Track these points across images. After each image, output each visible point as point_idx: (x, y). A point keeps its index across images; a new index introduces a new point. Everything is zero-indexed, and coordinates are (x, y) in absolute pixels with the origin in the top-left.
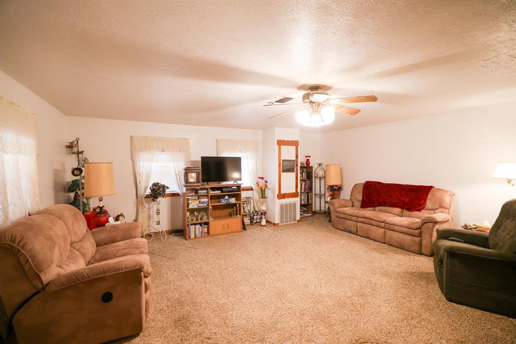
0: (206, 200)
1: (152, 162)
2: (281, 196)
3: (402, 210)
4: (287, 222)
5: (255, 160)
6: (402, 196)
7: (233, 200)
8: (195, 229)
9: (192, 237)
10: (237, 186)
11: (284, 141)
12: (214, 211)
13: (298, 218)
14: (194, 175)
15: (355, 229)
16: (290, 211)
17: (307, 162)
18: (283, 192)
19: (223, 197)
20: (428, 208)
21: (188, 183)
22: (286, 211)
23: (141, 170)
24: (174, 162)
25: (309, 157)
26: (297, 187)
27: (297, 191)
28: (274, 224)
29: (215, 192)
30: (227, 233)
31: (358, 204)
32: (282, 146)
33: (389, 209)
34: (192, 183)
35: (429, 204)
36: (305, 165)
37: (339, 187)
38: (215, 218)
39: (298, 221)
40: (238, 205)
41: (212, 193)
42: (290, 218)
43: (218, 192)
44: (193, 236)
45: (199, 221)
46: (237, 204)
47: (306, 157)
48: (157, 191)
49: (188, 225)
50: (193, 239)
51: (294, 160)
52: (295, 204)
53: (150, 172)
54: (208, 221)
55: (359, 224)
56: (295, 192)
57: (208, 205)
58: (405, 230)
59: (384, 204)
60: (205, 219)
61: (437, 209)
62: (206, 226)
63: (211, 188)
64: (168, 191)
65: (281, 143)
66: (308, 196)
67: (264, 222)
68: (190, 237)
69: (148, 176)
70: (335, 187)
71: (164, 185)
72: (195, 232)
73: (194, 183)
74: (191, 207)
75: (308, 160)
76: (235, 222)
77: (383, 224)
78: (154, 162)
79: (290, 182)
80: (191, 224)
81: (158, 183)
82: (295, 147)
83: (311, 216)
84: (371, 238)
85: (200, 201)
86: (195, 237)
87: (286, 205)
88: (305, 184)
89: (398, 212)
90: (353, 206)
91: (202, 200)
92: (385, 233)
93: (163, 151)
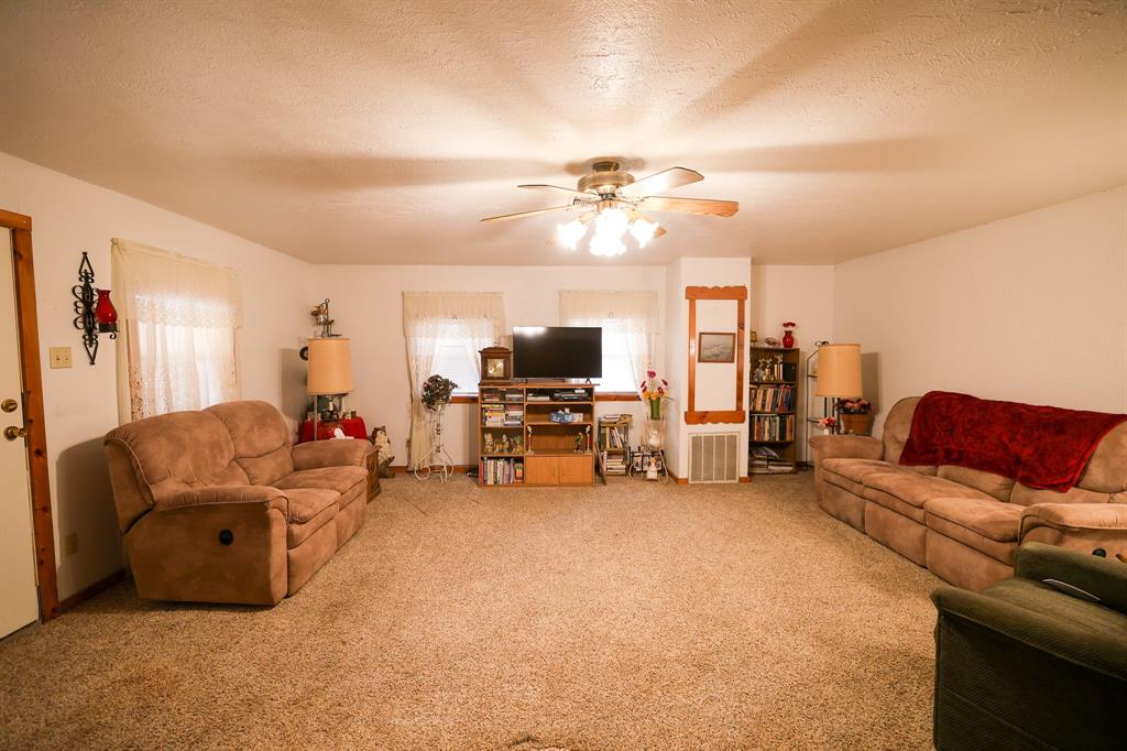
0: (519, 413)
1: (434, 337)
2: (694, 417)
3: (1008, 481)
4: (709, 481)
5: (644, 336)
6: (1011, 441)
7: (578, 418)
8: (495, 468)
9: (489, 483)
10: (586, 389)
11: (704, 289)
12: (535, 438)
13: (743, 471)
14: (500, 364)
15: (859, 516)
16: (720, 454)
17: (784, 339)
18: (699, 408)
19: (555, 409)
20: (1091, 485)
21: (487, 378)
22: (709, 452)
23: (419, 352)
24: (474, 338)
25: (793, 325)
26: (739, 398)
27: (739, 407)
28: (677, 480)
29: (540, 398)
30: (560, 485)
31: (895, 452)
32: (698, 302)
33: (971, 473)
34: (492, 378)
35: (1096, 472)
36: (782, 347)
37: (863, 406)
38: (538, 451)
39: (741, 480)
40: (588, 429)
41: (531, 398)
42: (720, 470)
43: (545, 399)
44: (490, 481)
45: (506, 454)
46: (586, 426)
47: (786, 325)
48: (437, 392)
49: (482, 459)
50: (490, 486)
51: (734, 334)
52: (733, 440)
53: (432, 357)
54: (521, 455)
55: (869, 506)
56: (734, 409)
57: (522, 423)
58: (972, 537)
59: (960, 460)
60: (517, 452)
61: (1122, 491)
62: (521, 465)
63: (529, 391)
64: (455, 393)
65: (694, 294)
66: (783, 423)
67: (652, 473)
68: (485, 481)
69: (429, 362)
70: (849, 404)
71: (447, 381)
72: (495, 473)
73: (499, 378)
74: (490, 423)
75: (788, 334)
76: (581, 463)
77: (919, 514)
78: (439, 339)
79: (720, 387)
80: (490, 458)
81: (438, 376)
82: (736, 301)
83: (791, 473)
84: (893, 546)
85: (507, 415)
86: (495, 483)
87: (708, 439)
88: (775, 394)
89: (995, 486)
90: (883, 459)
91: (512, 413)
92: (923, 540)
93: (454, 317)
